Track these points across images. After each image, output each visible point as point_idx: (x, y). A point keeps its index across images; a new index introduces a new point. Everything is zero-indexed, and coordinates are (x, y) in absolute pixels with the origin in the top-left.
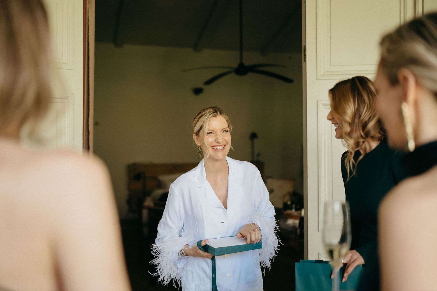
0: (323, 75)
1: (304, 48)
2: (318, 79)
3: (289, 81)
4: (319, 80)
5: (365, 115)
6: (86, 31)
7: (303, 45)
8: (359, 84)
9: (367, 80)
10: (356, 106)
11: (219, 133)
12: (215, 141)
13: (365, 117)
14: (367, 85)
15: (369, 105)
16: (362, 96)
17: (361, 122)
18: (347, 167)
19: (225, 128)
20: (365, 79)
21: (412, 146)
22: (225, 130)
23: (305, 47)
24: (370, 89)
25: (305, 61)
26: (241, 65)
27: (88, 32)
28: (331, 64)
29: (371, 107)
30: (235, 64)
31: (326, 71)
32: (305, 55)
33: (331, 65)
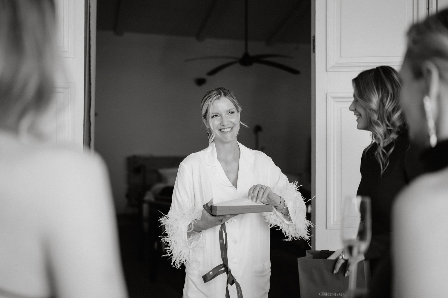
0: (333, 67)
1: (313, 39)
2: (327, 70)
3: (295, 72)
4: (328, 72)
5: (389, 106)
6: (87, 18)
7: (312, 36)
8: (382, 74)
9: (392, 71)
10: (380, 96)
11: (224, 115)
12: (221, 124)
13: (389, 108)
14: (391, 75)
15: (393, 94)
16: (385, 86)
17: (386, 113)
18: (378, 159)
19: (230, 110)
20: (390, 69)
21: (433, 141)
22: (231, 111)
23: (314, 37)
24: (394, 79)
25: (314, 52)
26: (246, 55)
27: (90, 20)
28: (341, 55)
29: (395, 97)
30: (240, 55)
31: (336, 63)
32: (314, 46)
33: (341, 57)
